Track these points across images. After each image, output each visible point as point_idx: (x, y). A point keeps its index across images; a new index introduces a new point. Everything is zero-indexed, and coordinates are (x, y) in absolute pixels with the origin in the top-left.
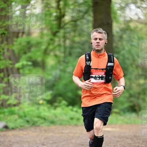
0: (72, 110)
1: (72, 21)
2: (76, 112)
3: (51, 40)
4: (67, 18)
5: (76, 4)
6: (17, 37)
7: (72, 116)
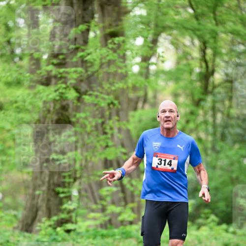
0: (227, 231)
1: (227, 81)
2: (234, 233)
3: (192, 113)
4: (218, 77)
5: (233, 53)
6: (135, 109)
7: (226, 241)
